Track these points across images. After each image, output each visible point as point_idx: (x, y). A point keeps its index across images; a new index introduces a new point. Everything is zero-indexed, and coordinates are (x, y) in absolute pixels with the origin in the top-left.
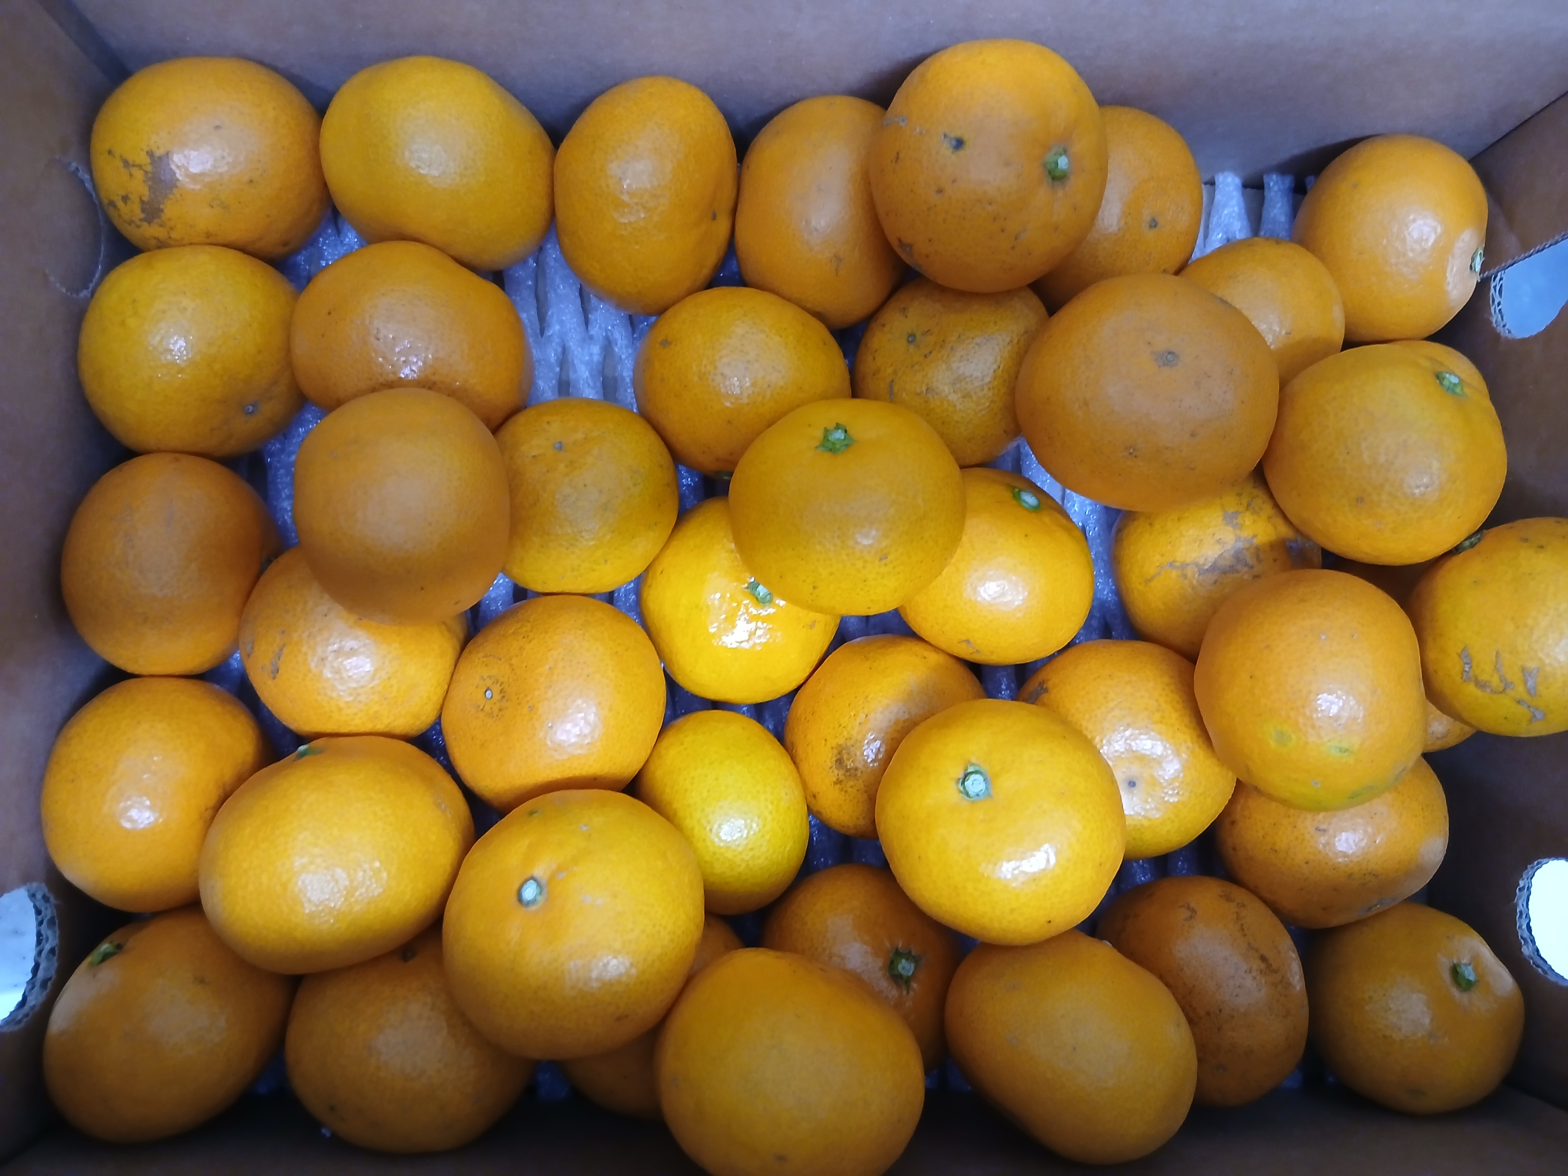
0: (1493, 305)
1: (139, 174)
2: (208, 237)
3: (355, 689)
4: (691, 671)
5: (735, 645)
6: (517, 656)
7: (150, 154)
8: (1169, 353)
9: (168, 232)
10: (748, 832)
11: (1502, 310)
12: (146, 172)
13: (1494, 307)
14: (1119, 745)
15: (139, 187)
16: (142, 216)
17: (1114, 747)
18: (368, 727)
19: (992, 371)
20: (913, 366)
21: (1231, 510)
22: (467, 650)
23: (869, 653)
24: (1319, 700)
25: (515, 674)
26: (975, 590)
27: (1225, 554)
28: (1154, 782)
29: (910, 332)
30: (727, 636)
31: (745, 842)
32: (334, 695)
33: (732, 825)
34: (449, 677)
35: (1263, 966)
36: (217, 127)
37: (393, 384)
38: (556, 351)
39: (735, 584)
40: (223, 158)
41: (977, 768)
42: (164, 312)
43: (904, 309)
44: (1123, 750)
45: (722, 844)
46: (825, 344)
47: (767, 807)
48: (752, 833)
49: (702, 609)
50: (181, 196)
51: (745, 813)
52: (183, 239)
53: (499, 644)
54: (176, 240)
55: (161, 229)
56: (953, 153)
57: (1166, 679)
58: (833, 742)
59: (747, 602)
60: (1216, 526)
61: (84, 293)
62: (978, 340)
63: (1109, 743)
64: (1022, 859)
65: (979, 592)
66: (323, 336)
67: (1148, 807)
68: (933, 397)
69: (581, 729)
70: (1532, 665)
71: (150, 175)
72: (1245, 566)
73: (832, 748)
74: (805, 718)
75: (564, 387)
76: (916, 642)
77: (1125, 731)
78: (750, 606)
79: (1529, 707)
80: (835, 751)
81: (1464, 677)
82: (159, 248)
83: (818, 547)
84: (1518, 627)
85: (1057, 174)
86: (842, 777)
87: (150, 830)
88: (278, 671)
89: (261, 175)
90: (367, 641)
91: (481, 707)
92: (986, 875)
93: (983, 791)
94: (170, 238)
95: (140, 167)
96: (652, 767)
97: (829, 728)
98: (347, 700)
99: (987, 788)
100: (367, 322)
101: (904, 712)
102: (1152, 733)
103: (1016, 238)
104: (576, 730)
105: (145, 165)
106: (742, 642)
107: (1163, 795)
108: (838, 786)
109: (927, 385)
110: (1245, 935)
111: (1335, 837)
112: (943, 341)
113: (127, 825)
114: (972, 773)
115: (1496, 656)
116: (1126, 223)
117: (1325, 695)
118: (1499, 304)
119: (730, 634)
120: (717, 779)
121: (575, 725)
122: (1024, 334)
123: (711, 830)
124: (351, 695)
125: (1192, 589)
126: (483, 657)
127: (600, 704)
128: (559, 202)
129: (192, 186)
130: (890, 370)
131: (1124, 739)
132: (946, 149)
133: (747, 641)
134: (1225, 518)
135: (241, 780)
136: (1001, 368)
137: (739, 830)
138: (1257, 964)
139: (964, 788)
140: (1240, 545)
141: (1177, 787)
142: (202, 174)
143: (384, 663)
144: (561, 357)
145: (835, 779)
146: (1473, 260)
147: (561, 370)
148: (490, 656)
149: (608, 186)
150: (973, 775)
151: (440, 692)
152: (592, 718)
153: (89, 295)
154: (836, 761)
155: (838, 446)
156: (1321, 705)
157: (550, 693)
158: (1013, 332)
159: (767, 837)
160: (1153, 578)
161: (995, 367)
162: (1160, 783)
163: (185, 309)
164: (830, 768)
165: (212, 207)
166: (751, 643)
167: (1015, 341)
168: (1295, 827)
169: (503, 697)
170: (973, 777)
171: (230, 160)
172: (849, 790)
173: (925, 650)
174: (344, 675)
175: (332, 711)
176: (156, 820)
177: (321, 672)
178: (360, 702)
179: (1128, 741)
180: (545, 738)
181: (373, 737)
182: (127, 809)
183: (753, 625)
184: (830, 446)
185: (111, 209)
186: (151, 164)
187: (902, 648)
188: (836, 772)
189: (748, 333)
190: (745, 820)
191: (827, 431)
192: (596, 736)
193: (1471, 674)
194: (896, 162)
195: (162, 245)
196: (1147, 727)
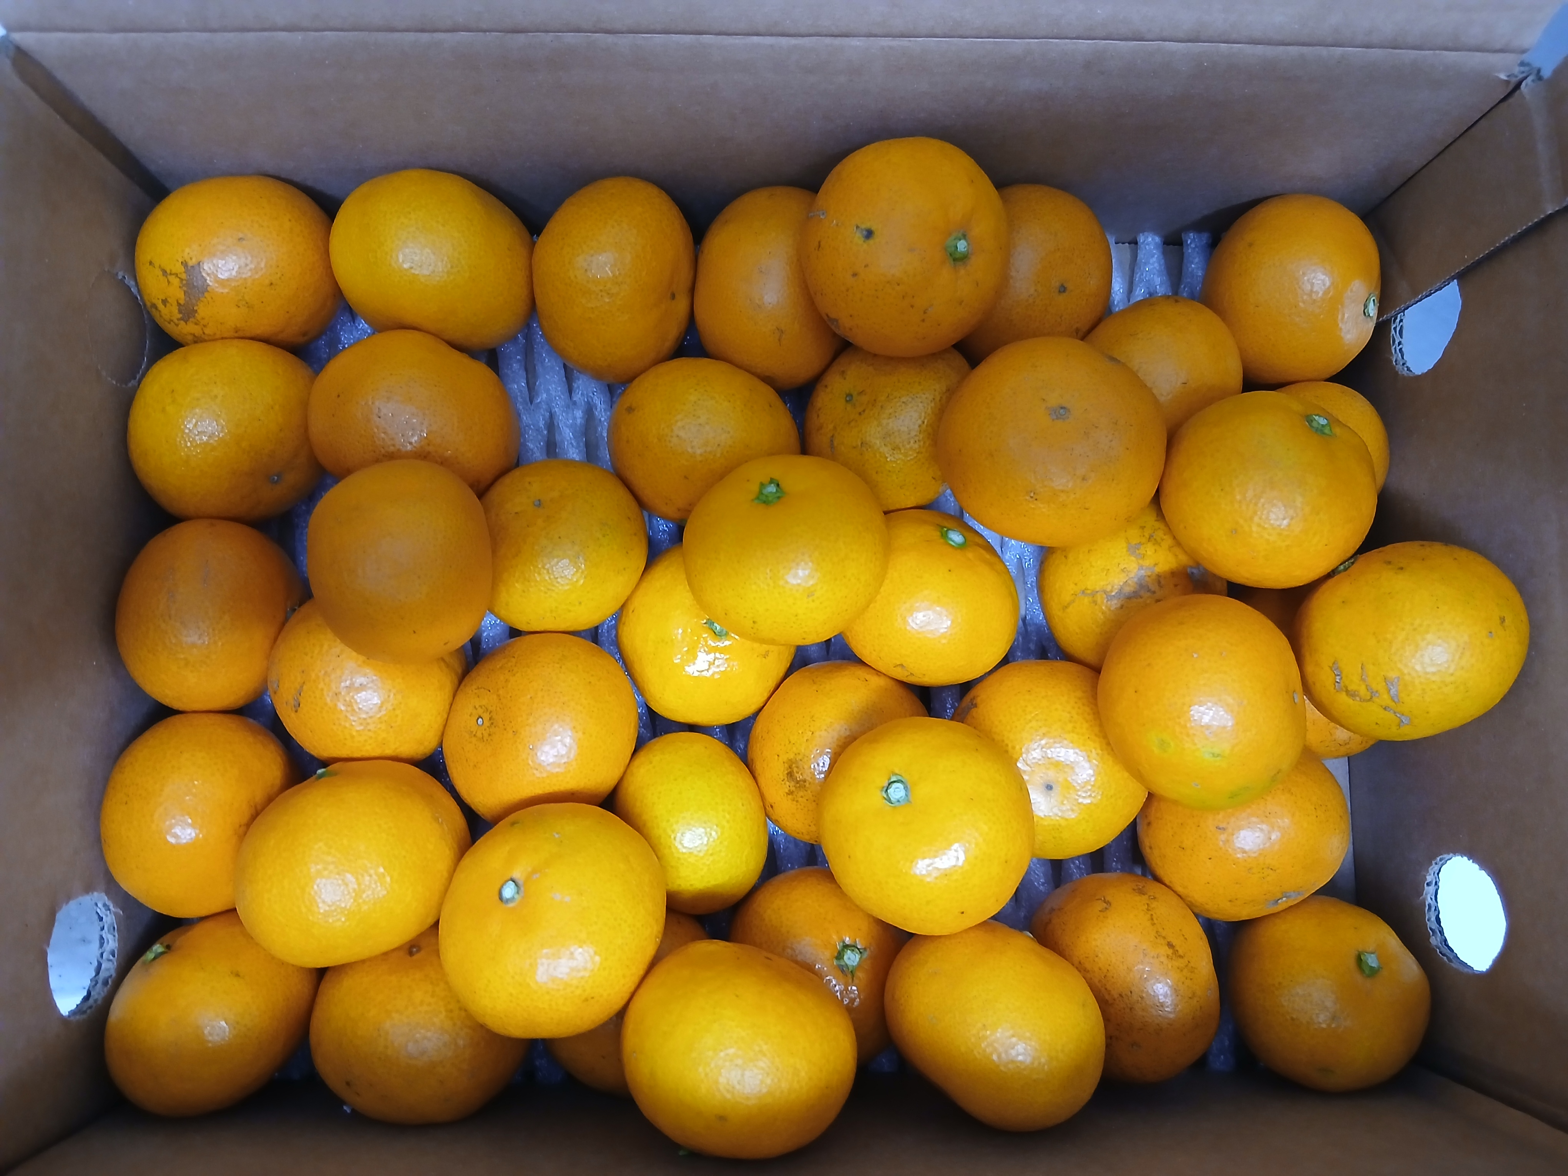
0: (1393, 345)
1: (175, 281)
2: (236, 332)
3: (365, 719)
4: (660, 698)
5: (696, 674)
6: (503, 688)
7: (185, 264)
8: (1062, 408)
9: (202, 329)
10: (709, 839)
11: (1403, 349)
12: (181, 280)
13: (1394, 347)
14: (1036, 753)
15: (176, 292)
16: (180, 316)
17: (1032, 755)
18: (377, 752)
19: (917, 427)
20: (849, 423)
21: (1134, 542)
22: (463, 683)
23: (817, 678)
24: (1191, 711)
25: (502, 704)
26: (904, 619)
27: (1130, 582)
28: (1069, 786)
29: (848, 392)
30: (689, 666)
31: (706, 848)
32: (347, 725)
33: (693, 833)
34: (448, 707)
35: (1170, 952)
36: (240, 239)
37: (392, 456)
38: (544, 416)
39: (695, 620)
40: (247, 265)
41: (900, 778)
42: (198, 399)
43: (843, 372)
44: (1040, 757)
45: (684, 851)
46: (770, 406)
47: (724, 817)
48: (711, 840)
49: (667, 643)
50: (212, 298)
51: (705, 823)
52: (215, 334)
53: (488, 678)
54: (209, 335)
55: (196, 327)
56: (864, 242)
57: (1079, 694)
58: (784, 757)
59: (706, 635)
60: (1121, 557)
61: (133, 383)
62: (904, 399)
63: (1028, 752)
64: (936, 857)
65: (908, 621)
66: (333, 415)
67: (1064, 809)
68: (867, 450)
69: (558, 752)
70: (1392, 675)
71: (184, 282)
72: (1148, 591)
73: (784, 763)
74: (762, 737)
75: (552, 448)
76: (860, 667)
77: (1041, 740)
78: (708, 639)
79: (1395, 713)
80: (786, 765)
81: (1337, 687)
82: (195, 342)
83: (754, 587)
84: (1378, 642)
85: (957, 256)
86: (793, 789)
87: (193, 845)
88: (299, 705)
89: (280, 278)
90: (374, 678)
91: (474, 733)
92: (904, 871)
93: (903, 798)
94: (204, 333)
95: (176, 275)
96: (625, 783)
97: (781, 745)
98: (358, 729)
99: (906, 795)
100: (370, 403)
101: (846, 729)
102: (1065, 742)
103: (925, 313)
104: (554, 752)
105: (181, 273)
106: (703, 671)
107: (1077, 797)
108: (790, 797)
109: (862, 439)
110: (1153, 924)
111: (1233, 835)
112: (875, 400)
113: (172, 840)
114: (894, 782)
115: (1362, 668)
116: (1036, 290)
117: (1197, 706)
118: (1400, 343)
119: (692, 664)
120: (680, 793)
121: (554, 747)
122: (946, 392)
123: (675, 838)
124: (361, 724)
125: (1102, 613)
126: (476, 689)
127: (574, 727)
128: (537, 291)
129: (221, 291)
130: (831, 427)
131: (1040, 748)
132: (858, 238)
133: (708, 670)
134: (1129, 550)
135: (270, 800)
136: (926, 423)
137: (700, 837)
138: (1165, 950)
139: (888, 795)
140: (1142, 572)
141: (1090, 790)
142: (228, 280)
143: (389, 696)
144: (549, 421)
145: (787, 791)
146: (1366, 306)
147: (549, 432)
148: (481, 688)
149: (576, 276)
150: (895, 784)
151: (440, 721)
152: (568, 740)
153: (137, 384)
154: (787, 774)
155: (770, 499)
156: (1193, 716)
157: (531, 720)
158: (935, 391)
159: (726, 843)
160: (1069, 604)
161: (920, 422)
162: (1074, 786)
163: (216, 397)
164: (783, 781)
165: (239, 307)
166: (711, 672)
167: (938, 398)
168: (1199, 826)
169: (492, 724)
170: (895, 785)
171: (252, 266)
172: (800, 799)
173: (867, 674)
174: (355, 707)
175: (345, 739)
176: (197, 835)
177: (336, 705)
178: (369, 730)
179: (1044, 750)
180: (527, 759)
181: (381, 761)
182: (172, 826)
183: (712, 656)
184: (764, 498)
185: (154, 310)
186: (185, 272)
187: (847, 672)
188: (788, 783)
189: (699, 400)
190: (704, 828)
191: (762, 485)
192: (572, 756)
193: (1342, 684)
194: (818, 250)
195: (197, 340)
196: (1060, 736)
